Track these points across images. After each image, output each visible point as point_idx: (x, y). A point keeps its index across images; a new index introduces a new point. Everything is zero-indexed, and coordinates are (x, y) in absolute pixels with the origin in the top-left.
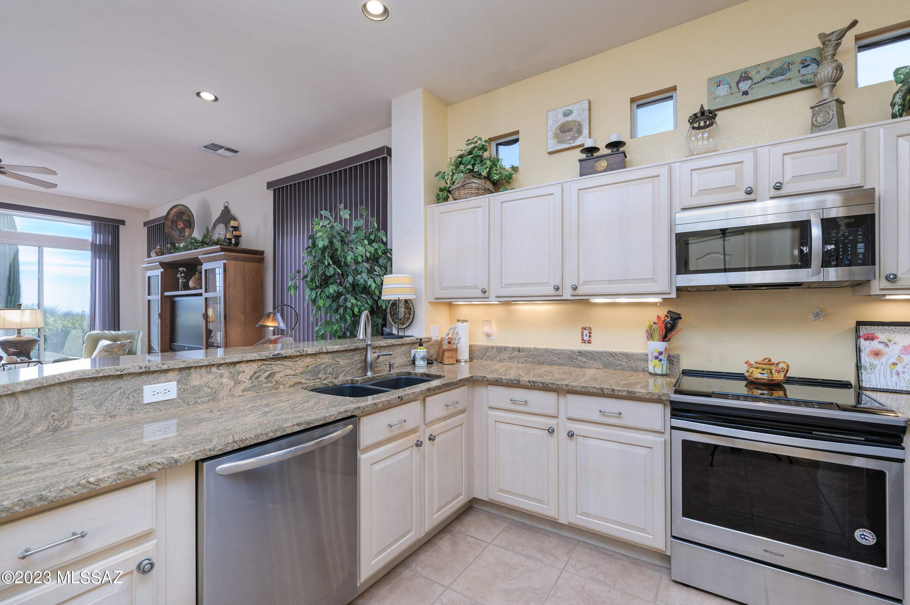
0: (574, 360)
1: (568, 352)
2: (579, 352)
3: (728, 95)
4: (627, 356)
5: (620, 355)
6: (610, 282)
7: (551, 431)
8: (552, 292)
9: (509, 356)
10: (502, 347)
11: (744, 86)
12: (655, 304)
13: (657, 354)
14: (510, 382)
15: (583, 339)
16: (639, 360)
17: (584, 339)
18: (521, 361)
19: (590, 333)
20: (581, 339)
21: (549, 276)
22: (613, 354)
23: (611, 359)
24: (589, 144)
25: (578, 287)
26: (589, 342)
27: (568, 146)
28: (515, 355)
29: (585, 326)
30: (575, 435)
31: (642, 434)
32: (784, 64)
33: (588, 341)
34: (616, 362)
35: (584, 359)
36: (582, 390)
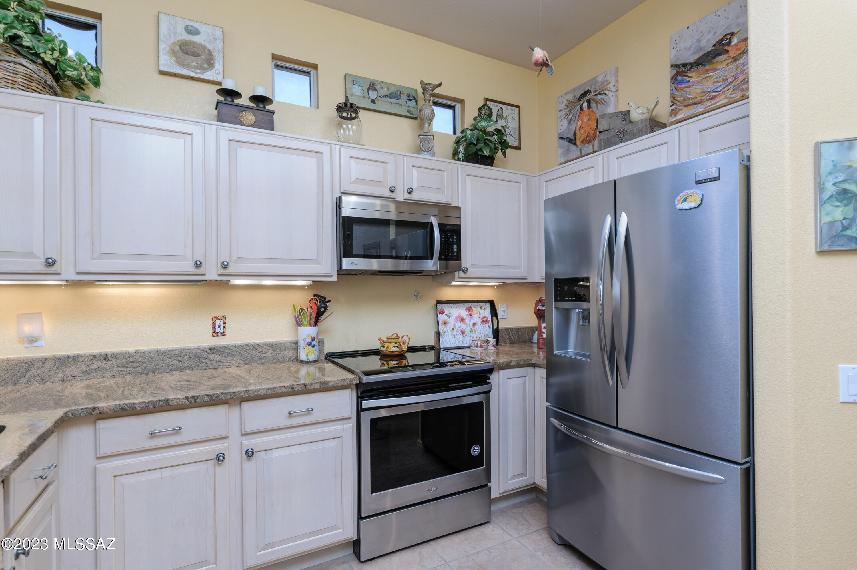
0: (203, 361)
1: (194, 351)
2: (210, 349)
3: (361, 96)
4: (272, 346)
5: (265, 347)
6: (271, 260)
7: (220, 459)
8: (192, 269)
9: (86, 369)
10: (68, 357)
11: (373, 95)
12: (302, 287)
13: (310, 340)
14: (151, 406)
15: (214, 332)
16: (285, 349)
17: (217, 331)
18: (111, 374)
19: (224, 323)
20: (212, 331)
21: (185, 246)
22: (256, 347)
23: (254, 352)
24: (229, 84)
25: (230, 264)
26: (223, 334)
27: (193, 74)
28: (96, 367)
29: (217, 315)
30: (255, 453)
31: (330, 426)
32: (397, 91)
33: (221, 333)
34: (259, 355)
35: (218, 357)
36: (267, 393)
